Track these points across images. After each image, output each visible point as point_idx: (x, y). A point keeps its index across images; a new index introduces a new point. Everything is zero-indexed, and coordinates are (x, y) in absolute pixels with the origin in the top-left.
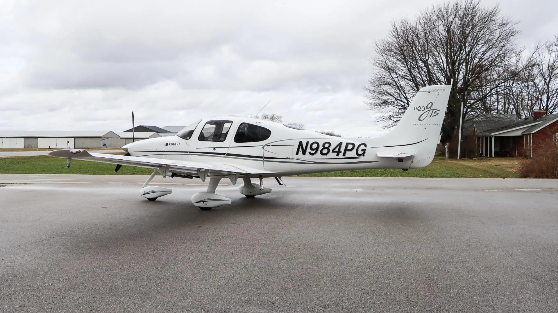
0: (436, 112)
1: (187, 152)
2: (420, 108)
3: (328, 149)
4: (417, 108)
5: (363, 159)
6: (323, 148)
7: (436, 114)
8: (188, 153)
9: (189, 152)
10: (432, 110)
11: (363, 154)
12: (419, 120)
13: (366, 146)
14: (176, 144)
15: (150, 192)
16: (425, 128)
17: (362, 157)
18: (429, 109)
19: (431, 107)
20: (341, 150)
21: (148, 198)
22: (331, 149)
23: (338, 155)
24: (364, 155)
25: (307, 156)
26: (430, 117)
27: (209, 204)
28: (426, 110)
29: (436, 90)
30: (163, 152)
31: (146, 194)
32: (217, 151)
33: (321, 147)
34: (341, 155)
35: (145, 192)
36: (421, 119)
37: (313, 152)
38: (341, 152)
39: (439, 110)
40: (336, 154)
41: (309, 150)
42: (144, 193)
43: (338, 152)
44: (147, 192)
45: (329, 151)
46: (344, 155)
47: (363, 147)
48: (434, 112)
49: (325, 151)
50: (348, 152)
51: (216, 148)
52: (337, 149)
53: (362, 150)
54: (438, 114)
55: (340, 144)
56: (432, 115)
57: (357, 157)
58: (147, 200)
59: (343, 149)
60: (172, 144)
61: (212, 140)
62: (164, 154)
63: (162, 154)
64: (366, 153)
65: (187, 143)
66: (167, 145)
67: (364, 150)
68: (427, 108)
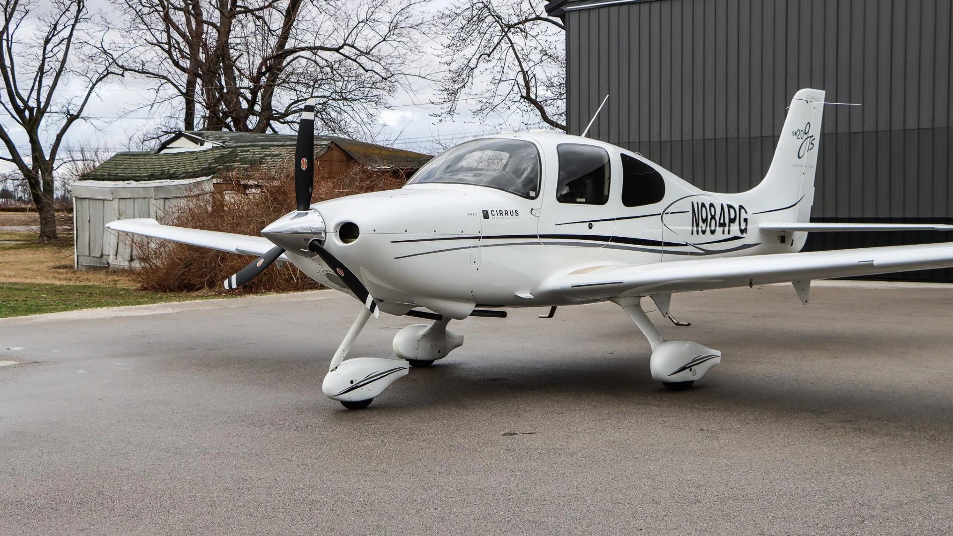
0: (812, 142)
1: (535, 236)
2: (799, 132)
4: (796, 134)
5: (746, 239)
7: (813, 146)
8: (538, 240)
9: (542, 236)
10: (809, 138)
12: (799, 157)
16: (803, 173)
17: (745, 235)
19: (808, 132)
20: (726, 222)
24: (746, 232)
26: (808, 151)
27: (699, 372)
28: (806, 136)
29: (813, 97)
30: (479, 238)
31: (357, 387)
32: (596, 230)
35: (352, 382)
36: (801, 156)
39: (814, 139)
42: (350, 385)
44: (358, 379)
48: (810, 142)
51: (592, 223)
56: (809, 148)
57: (741, 235)
61: (584, 200)
62: (483, 246)
63: (478, 247)
64: (749, 227)
65: (532, 209)
66: (488, 218)
67: (746, 220)
68: (806, 134)
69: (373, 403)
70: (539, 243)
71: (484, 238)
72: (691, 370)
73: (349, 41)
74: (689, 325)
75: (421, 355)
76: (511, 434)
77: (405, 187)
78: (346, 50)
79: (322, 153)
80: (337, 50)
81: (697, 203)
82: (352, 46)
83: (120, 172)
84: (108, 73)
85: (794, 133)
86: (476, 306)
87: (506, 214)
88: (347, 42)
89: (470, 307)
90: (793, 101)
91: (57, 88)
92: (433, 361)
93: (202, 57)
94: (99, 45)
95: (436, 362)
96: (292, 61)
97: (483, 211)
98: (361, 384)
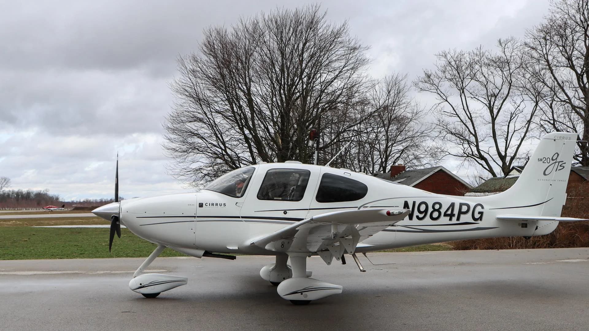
0: (562, 165)
1: (239, 217)
2: (545, 159)
3: (438, 210)
4: (541, 160)
5: (481, 224)
6: (433, 210)
7: (562, 167)
8: (241, 219)
9: (242, 217)
10: (558, 163)
11: (481, 218)
13: (483, 208)
14: (219, 205)
15: (151, 283)
16: (551, 185)
17: (479, 222)
18: (555, 161)
19: (556, 159)
20: (454, 213)
21: (143, 294)
22: (443, 211)
23: (450, 219)
24: (481, 220)
25: (415, 221)
26: (556, 171)
27: (311, 296)
29: (562, 137)
30: (195, 217)
32: (290, 215)
33: (430, 210)
34: (454, 219)
36: (546, 173)
37: (421, 216)
38: (454, 215)
39: (565, 163)
40: (448, 218)
41: (416, 213)
42: (141, 286)
43: (451, 216)
44: (144, 284)
45: (440, 214)
46: (458, 219)
47: (479, 209)
48: (559, 165)
49: (436, 215)
50: (462, 216)
51: (287, 211)
52: (449, 212)
53: (479, 213)
54: (564, 167)
55: (453, 205)
56: (558, 169)
57: (474, 222)
58: (143, 296)
59: (456, 212)
60: (211, 205)
61: (281, 199)
62: (197, 221)
63: (194, 221)
64: (485, 217)
65: (237, 203)
66: (202, 207)
67: (481, 213)
68: (553, 160)
70: (241, 221)
71: (197, 217)
72: (302, 294)
75: (272, 279)
89: (202, 252)
97: (200, 204)
98: (146, 286)
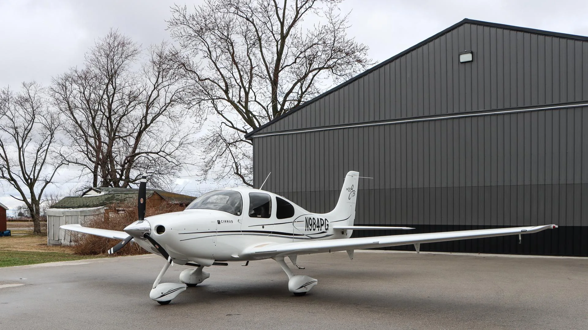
1: (240, 231)
2: (349, 189)
9: (243, 231)
12: (349, 199)
15: (168, 292)
16: (351, 206)
17: (327, 231)
20: (320, 225)
21: (161, 302)
27: (309, 288)
28: (352, 191)
31: (164, 295)
35: (162, 293)
39: (355, 191)
42: (161, 295)
44: (164, 292)
51: (264, 226)
54: (355, 194)
56: (353, 195)
58: (159, 304)
61: (260, 216)
62: (218, 236)
63: (215, 236)
64: (329, 228)
65: (239, 220)
66: (220, 224)
67: (328, 225)
68: (352, 189)
69: (171, 302)
70: (242, 234)
71: (218, 232)
72: (305, 287)
73: (162, 150)
74: (304, 268)
75: (192, 282)
76: (230, 315)
77: (185, 210)
78: (161, 153)
79: (150, 196)
80: (157, 153)
81: (308, 218)
82: (164, 152)
83: (66, 205)
84: (62, 164)
85: (347, 189)
86: (215, 261)
87: (228, 222)
88: (161, 150)
89: (212, 261)
90: (346, 176)
91: (41, 170)
92: (197, 284)
93: (101, 156)
94: (59, 152)
95: (198, 285)
96: (138, 158)
97: (218, 221)
98: (166, 294)
